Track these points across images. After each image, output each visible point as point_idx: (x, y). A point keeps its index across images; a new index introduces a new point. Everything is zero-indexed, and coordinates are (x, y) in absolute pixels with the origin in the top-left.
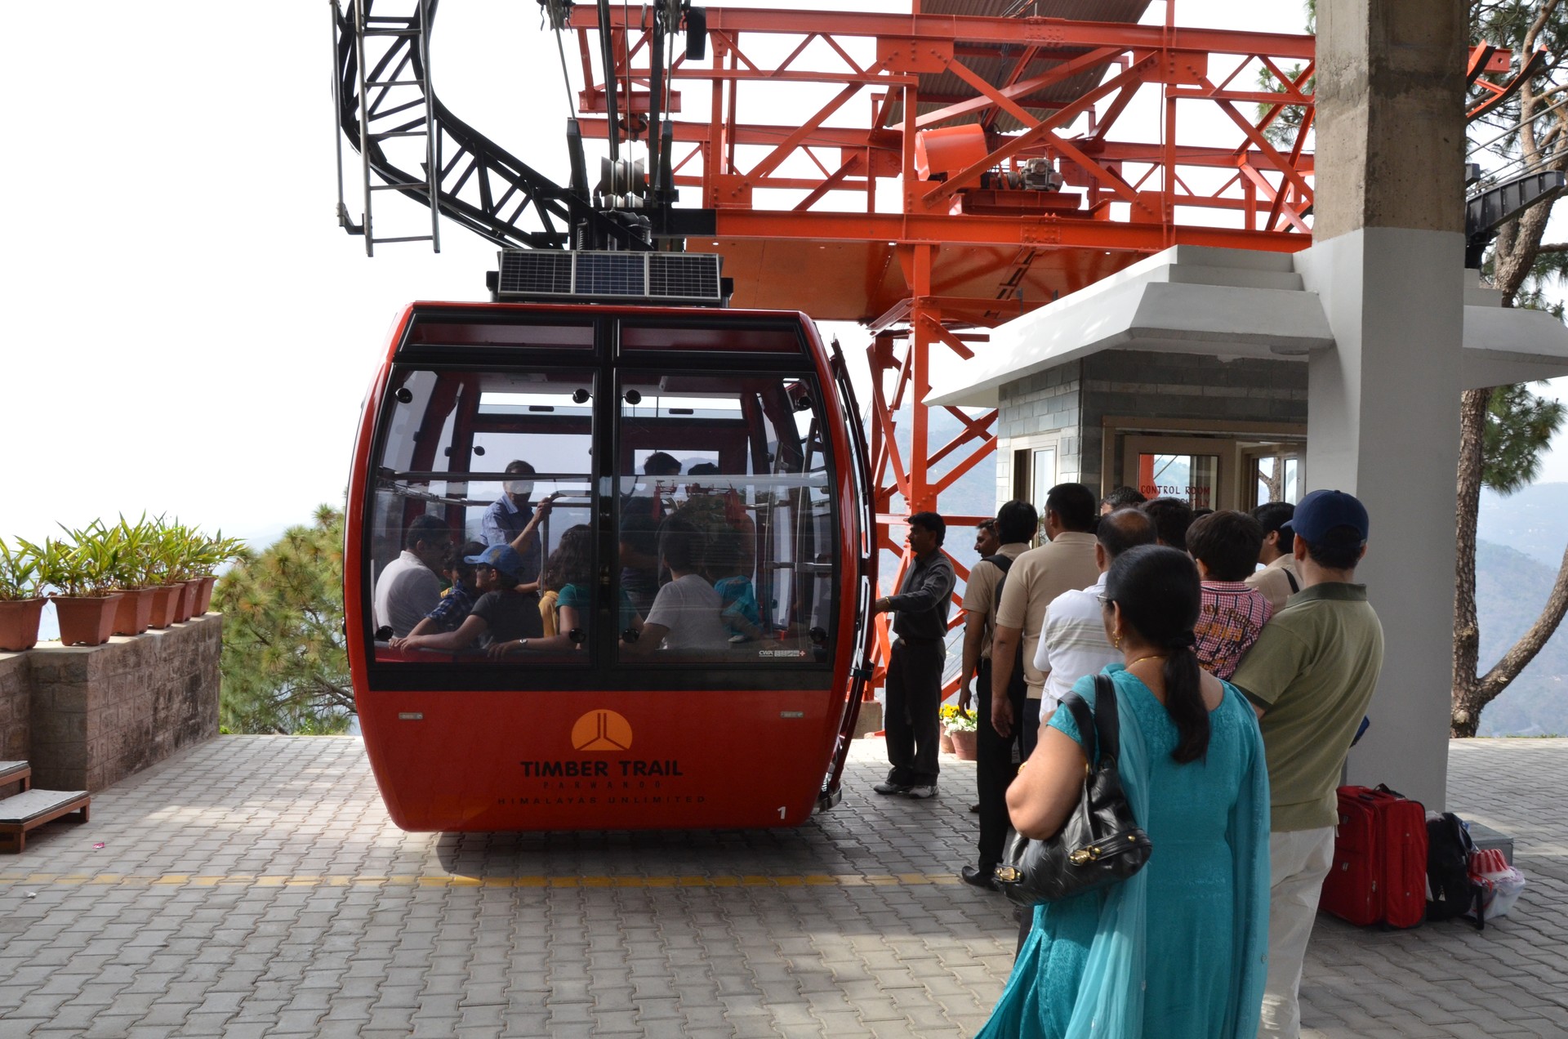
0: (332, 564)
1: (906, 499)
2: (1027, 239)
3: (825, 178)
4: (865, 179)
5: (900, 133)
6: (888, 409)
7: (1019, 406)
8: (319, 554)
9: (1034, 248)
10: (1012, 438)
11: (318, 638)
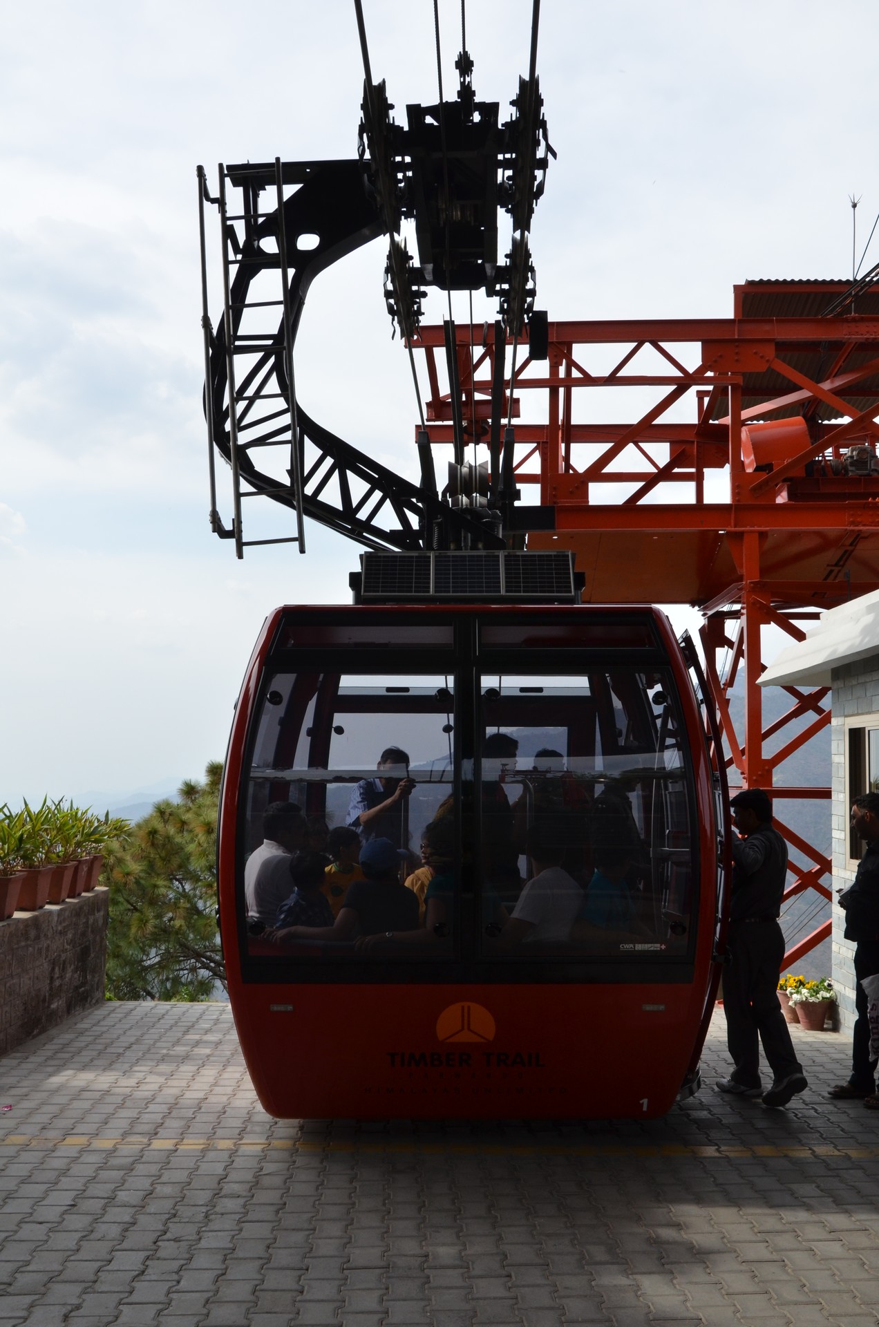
0: (197, 836)
1: (742, 773)
2: (853, 523)
3: (654, 470)
4: (693, 470)
5: (725, 427)
6: (722, 686)
7: (852, 686)
8: (185, 827)
9: (860, 531)
10: (846, 716)
11: (184, 905)
